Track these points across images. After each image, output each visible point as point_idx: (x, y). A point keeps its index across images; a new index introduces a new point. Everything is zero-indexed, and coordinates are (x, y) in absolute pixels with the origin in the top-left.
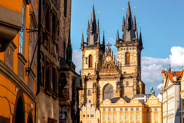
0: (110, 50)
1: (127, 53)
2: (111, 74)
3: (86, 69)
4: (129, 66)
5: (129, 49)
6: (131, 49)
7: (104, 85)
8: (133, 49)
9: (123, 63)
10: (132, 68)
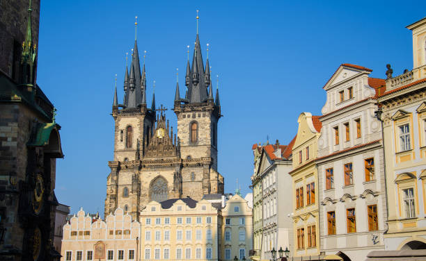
0: (163, 118)
1: (193, 123)
2: (165, 159)
3: (120, 151)
4: (197, 146)
5: (197, 115)
6: (199, 116)
7: (152, 178)
8: (204, 116)
9: (186, 140)
10: (201, 148)
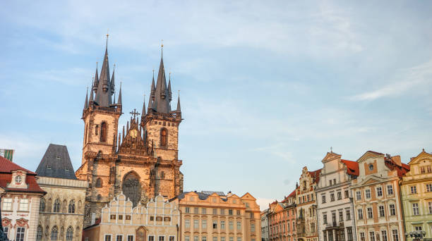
0: (137, 121)
1: (163, 130)
2: (137, 157)
3: (95, 144)
4: (167, 149)
5: (167, 124)
6: (169, 125)
7: (125, 172)
8: (173, 125)
9: (157, 143)
10: (170, 152)
